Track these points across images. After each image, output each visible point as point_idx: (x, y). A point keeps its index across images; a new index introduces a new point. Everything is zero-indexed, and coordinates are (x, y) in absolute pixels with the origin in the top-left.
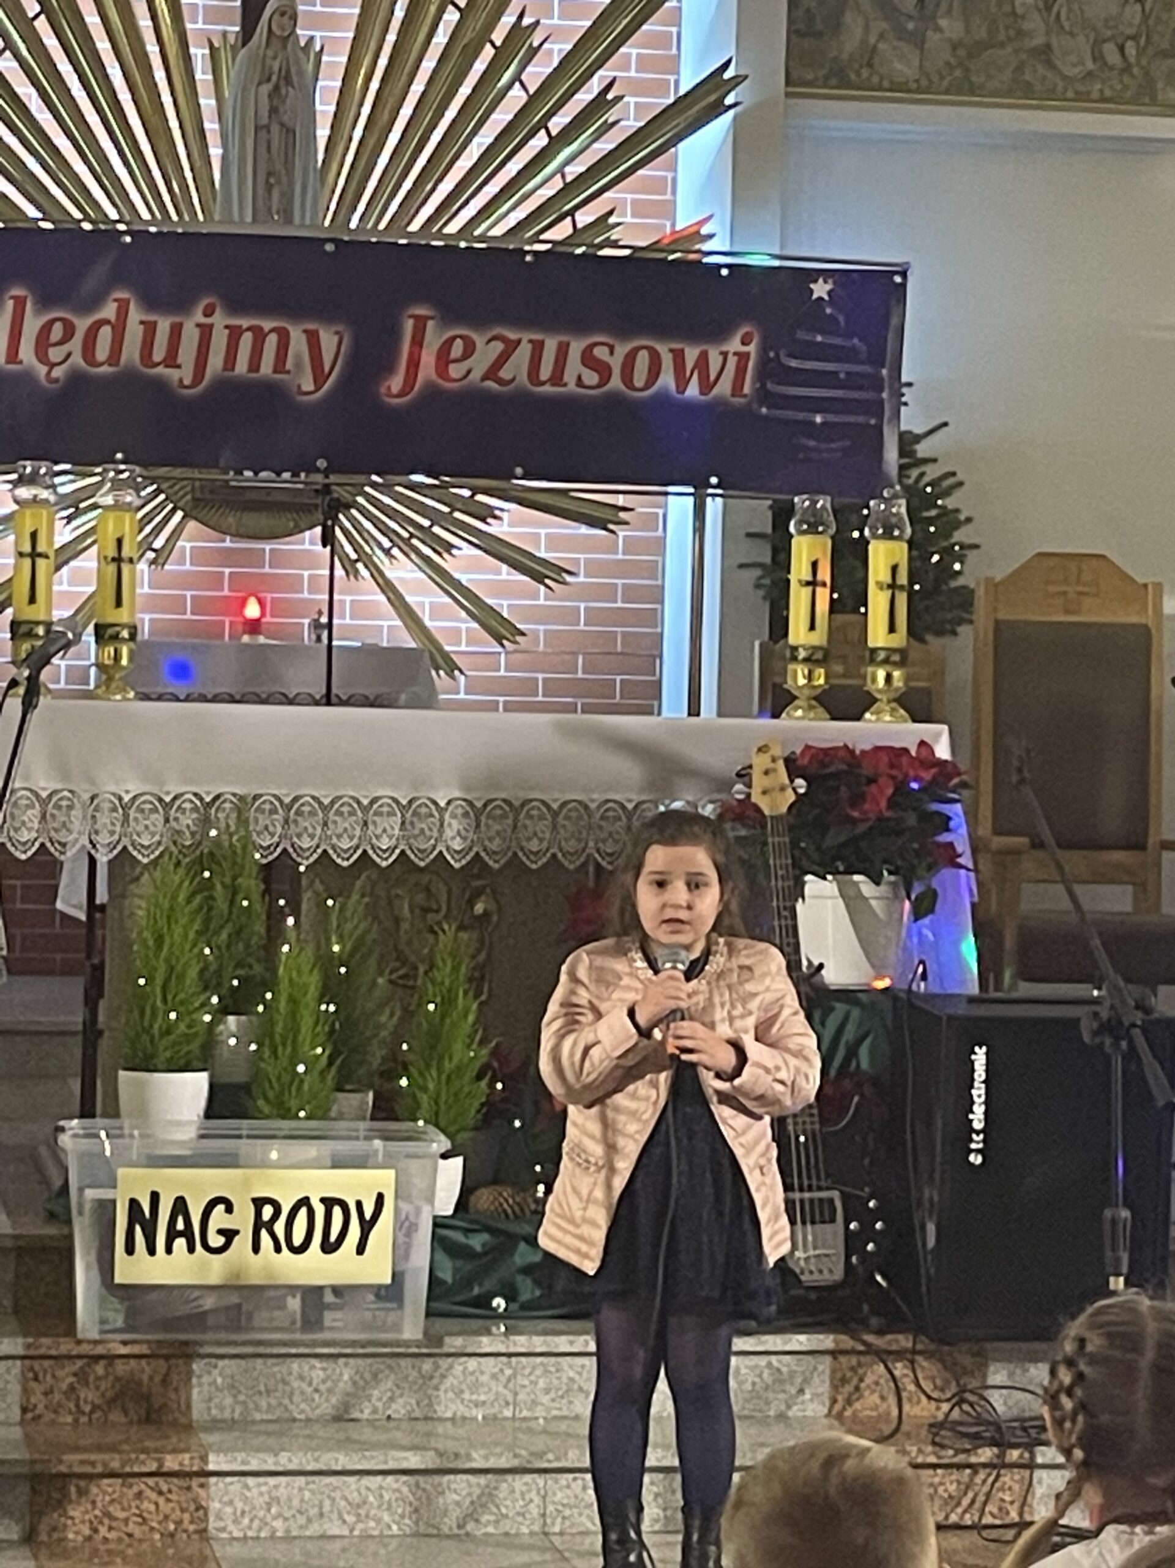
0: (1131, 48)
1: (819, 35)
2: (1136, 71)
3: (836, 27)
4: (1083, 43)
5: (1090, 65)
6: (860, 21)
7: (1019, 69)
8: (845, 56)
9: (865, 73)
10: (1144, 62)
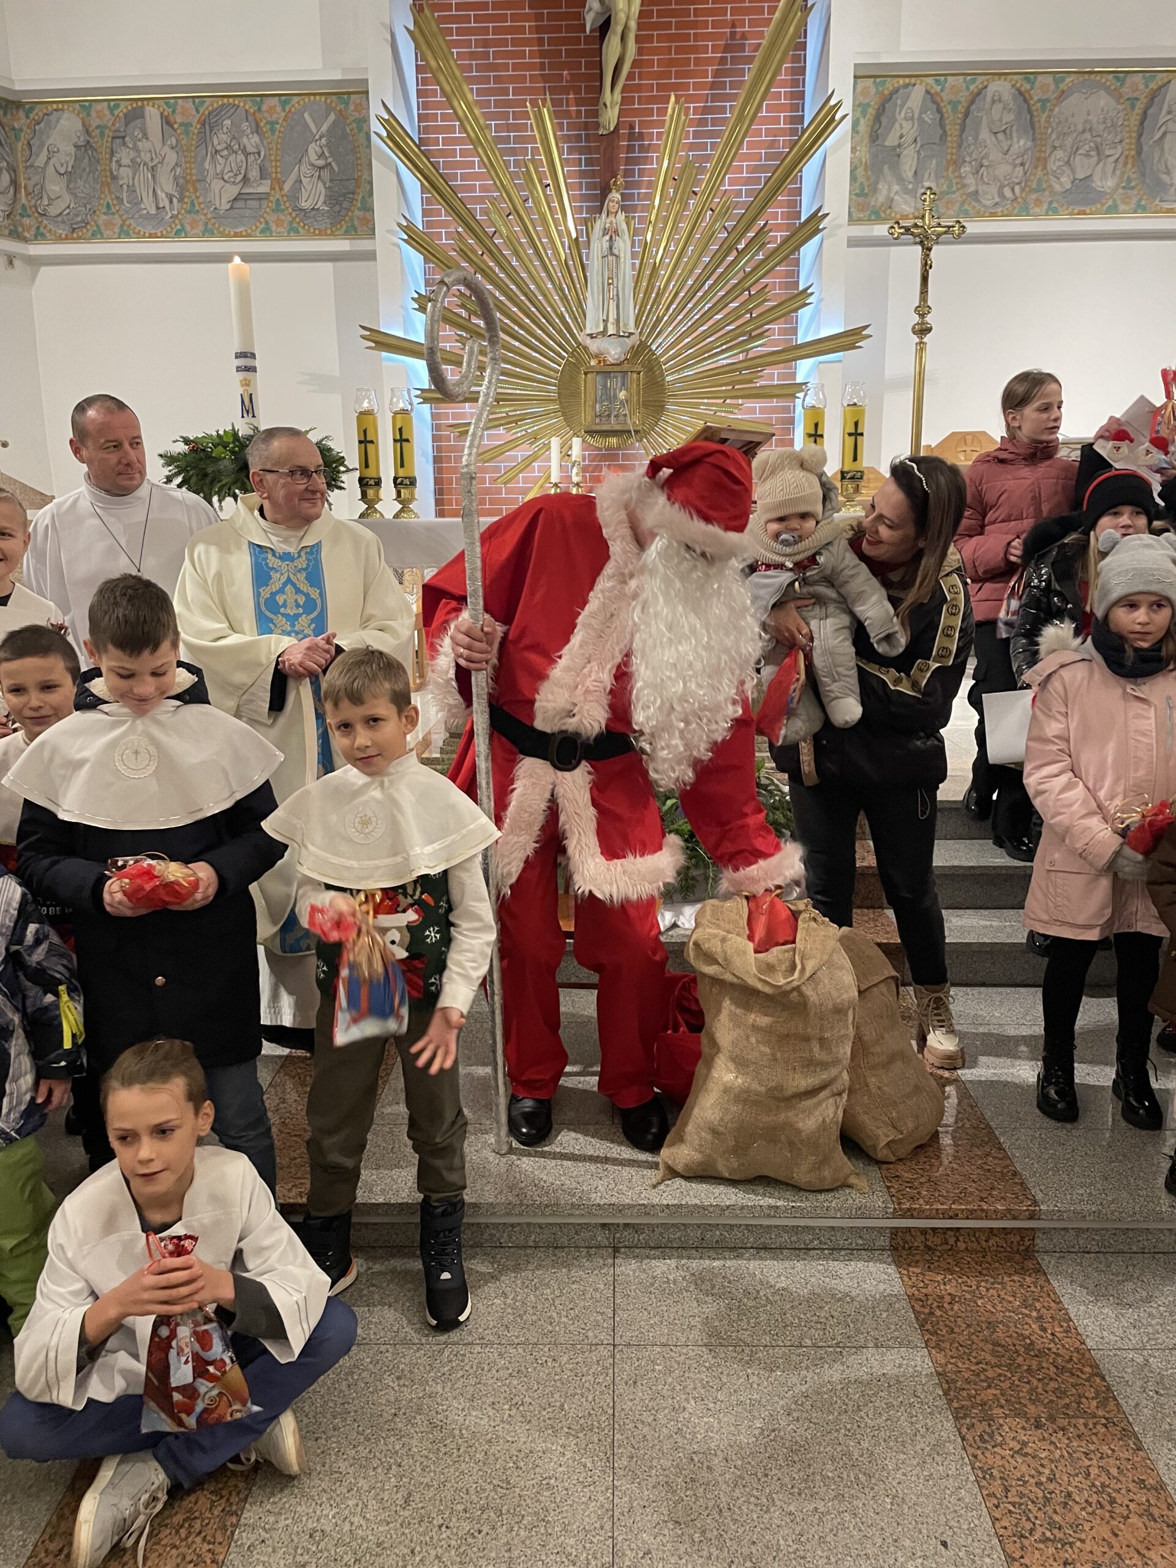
0: (1017, 189)
1: (866, 195)
2: (1020, 200)
3: (875, 190)
4: (993, 189)
5: (997, 199)
6: (886, 187)
7: (963, 203)
8: (878, 204)
9: (888, 211)
10: (1024, 195)
